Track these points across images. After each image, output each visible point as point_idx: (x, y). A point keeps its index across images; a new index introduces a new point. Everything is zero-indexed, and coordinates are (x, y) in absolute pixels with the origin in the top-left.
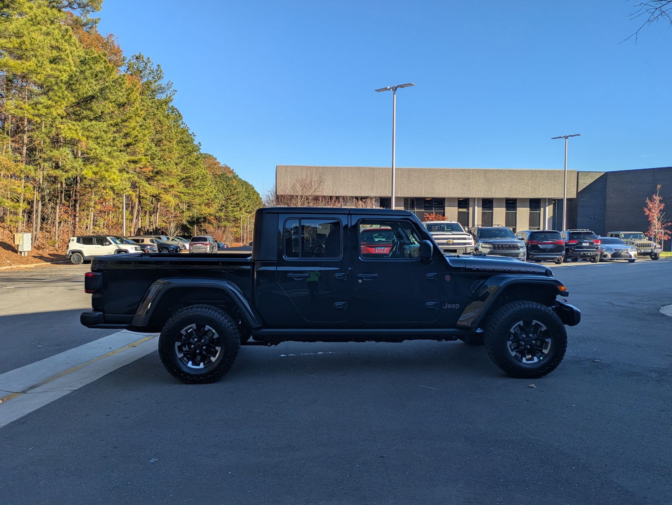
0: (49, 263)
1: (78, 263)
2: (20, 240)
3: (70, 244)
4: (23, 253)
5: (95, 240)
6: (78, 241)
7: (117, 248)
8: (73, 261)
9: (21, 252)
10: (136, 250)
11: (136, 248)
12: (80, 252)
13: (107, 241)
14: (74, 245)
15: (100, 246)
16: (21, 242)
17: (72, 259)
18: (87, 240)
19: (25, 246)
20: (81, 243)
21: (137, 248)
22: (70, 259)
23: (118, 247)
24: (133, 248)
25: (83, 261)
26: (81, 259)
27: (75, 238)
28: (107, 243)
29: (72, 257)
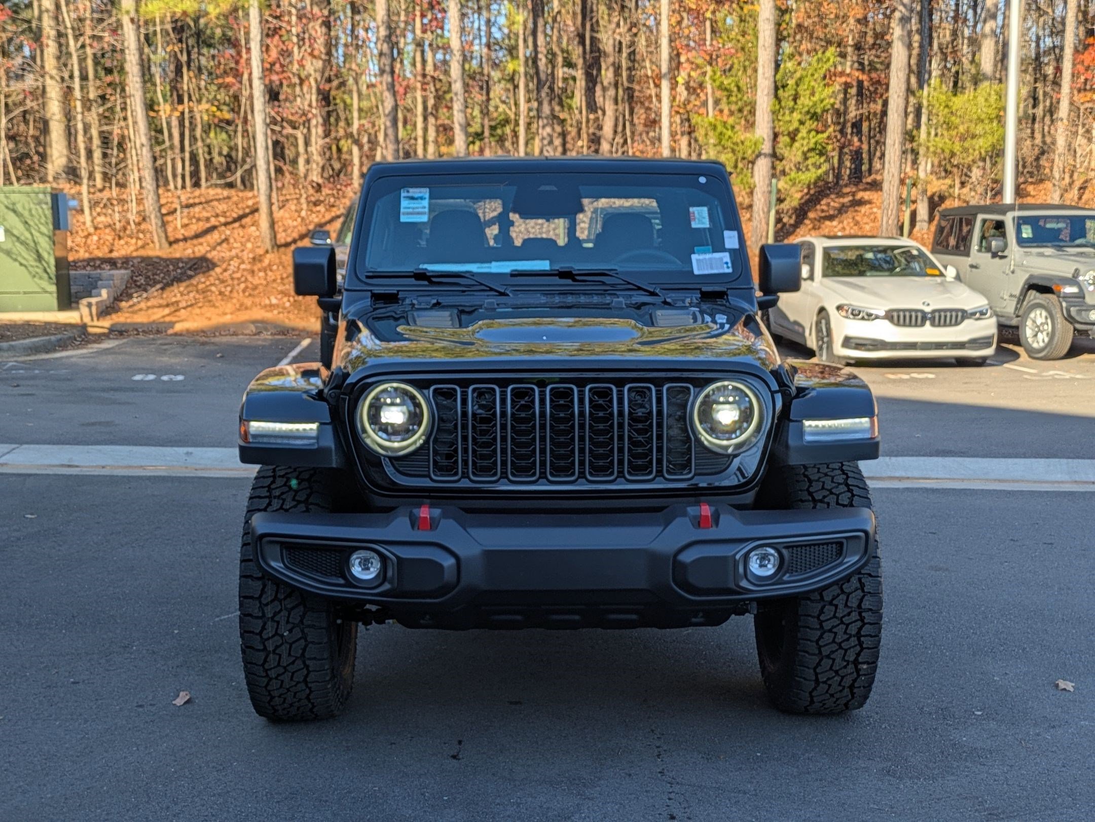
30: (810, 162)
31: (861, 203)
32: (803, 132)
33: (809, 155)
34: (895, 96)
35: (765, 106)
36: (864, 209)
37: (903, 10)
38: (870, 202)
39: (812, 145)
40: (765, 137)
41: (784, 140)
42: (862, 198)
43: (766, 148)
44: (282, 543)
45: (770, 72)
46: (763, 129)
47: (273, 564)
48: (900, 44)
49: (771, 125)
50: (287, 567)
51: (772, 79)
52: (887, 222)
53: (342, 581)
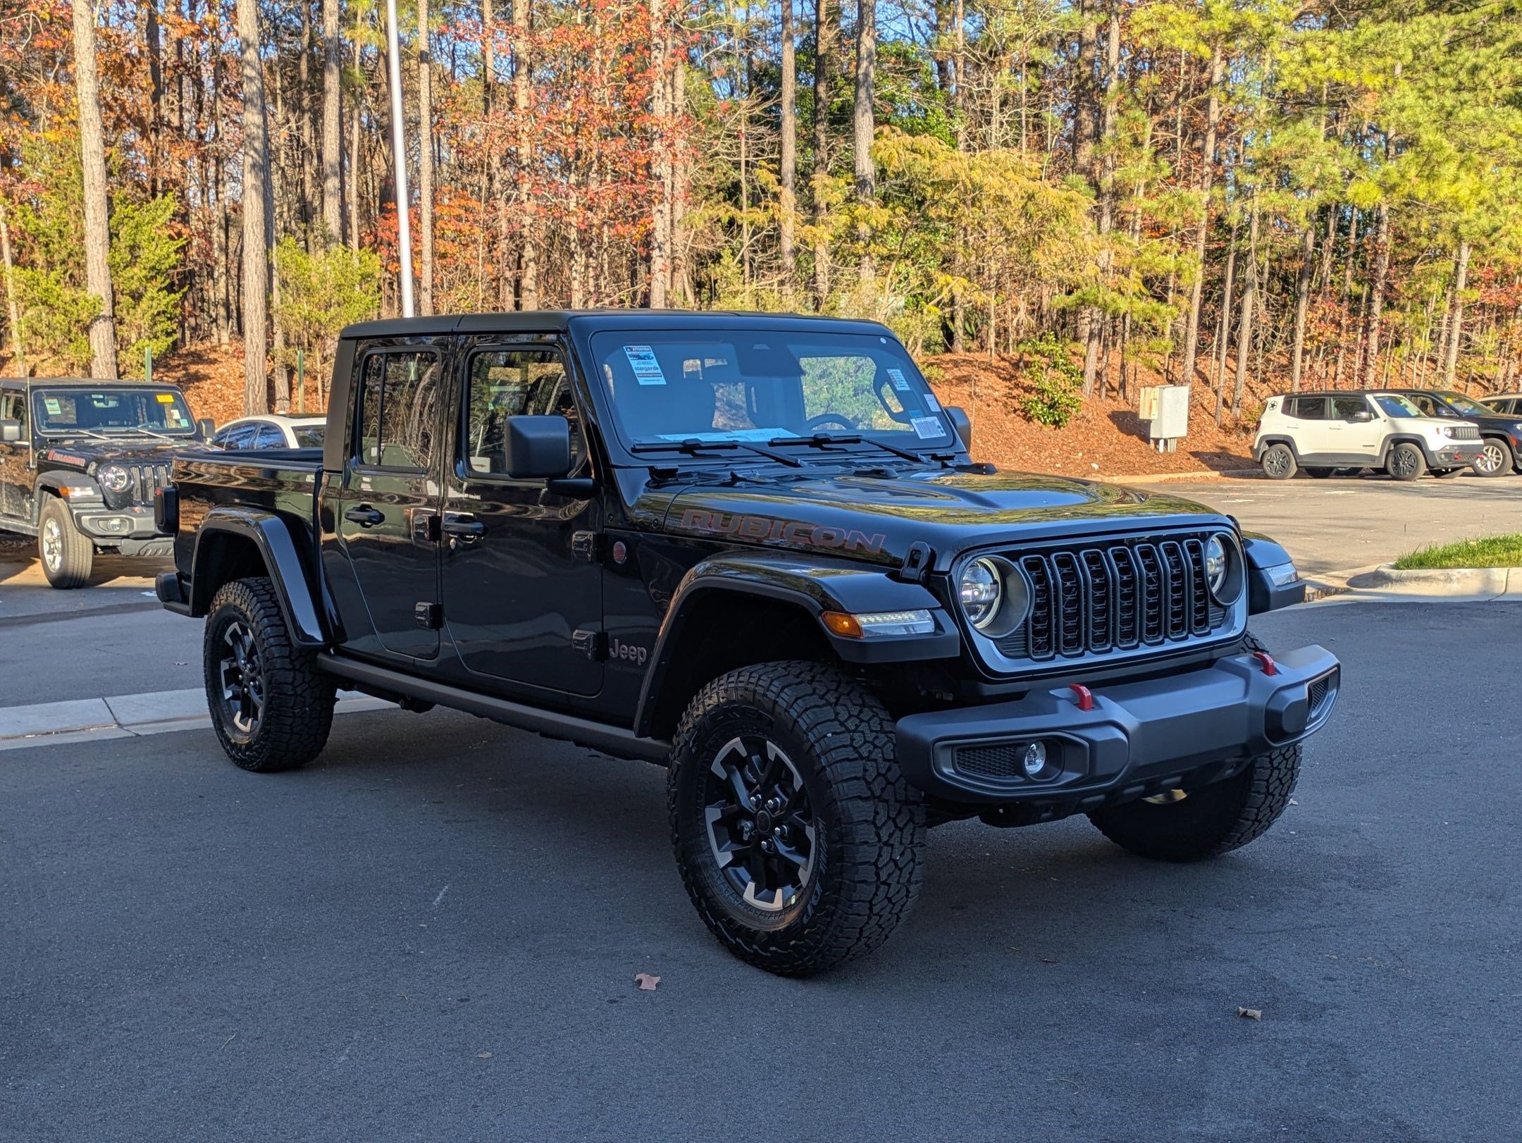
0: (1216, 474)
1: (1282, 473)
2: (1151, 408)
3: (1264, 420)
4: (1162, 442)
5: (1331, 405)
6: (1286, 410)
7: (1390, 431)
8: (1267, 469)
9: (1157, 441)
10: (1454, 436)
11: (1454, 430)
12: (1287, 442)
13: (1364, 406)
14: (1276, 422)
15: (1343, 423)
16: (1154, 410)
17: (1266, 463)
18: (1310, 407)
19: (1166, 422)
20: (1293, 415)
21: (1459, 433)
22: (1261, 462)
23: (1394, 425)
24: (1441, 431)
25: (1294, 469)
26: (1289, 462)
27: (1280, 400)
28: (1364, 415)
29: (1267, 457)
30: (159, 327)
31: (197, 378)
32: (152, 292)
33: (158, 318)
34: (253, 255)
35: (100, 257)
36: (206, 385)
37: (255, 156)
38: (206, 377)
39: (162, 308)
40: (103, 295)
41: (125, 300)
42: (197, 372)
43: (106, 310)
44: (953, 746)
45: (103, 217)
46: (98, 285)
47: (946, 770)
48: (254, 193)
49: (109, 281)
50: (958, 773)
51: (106, 226)
52: (254, 400)
53: (1021, 780)
